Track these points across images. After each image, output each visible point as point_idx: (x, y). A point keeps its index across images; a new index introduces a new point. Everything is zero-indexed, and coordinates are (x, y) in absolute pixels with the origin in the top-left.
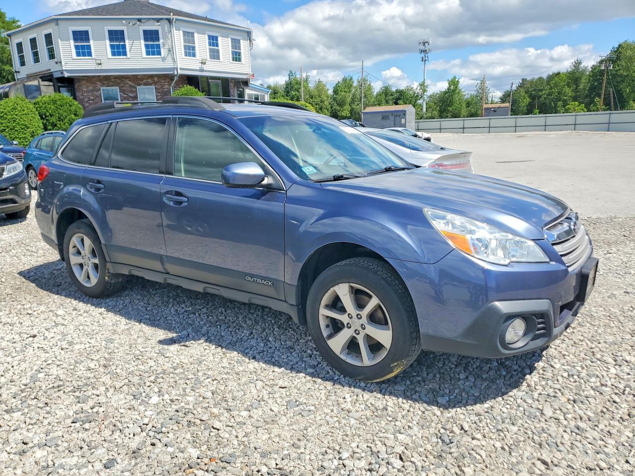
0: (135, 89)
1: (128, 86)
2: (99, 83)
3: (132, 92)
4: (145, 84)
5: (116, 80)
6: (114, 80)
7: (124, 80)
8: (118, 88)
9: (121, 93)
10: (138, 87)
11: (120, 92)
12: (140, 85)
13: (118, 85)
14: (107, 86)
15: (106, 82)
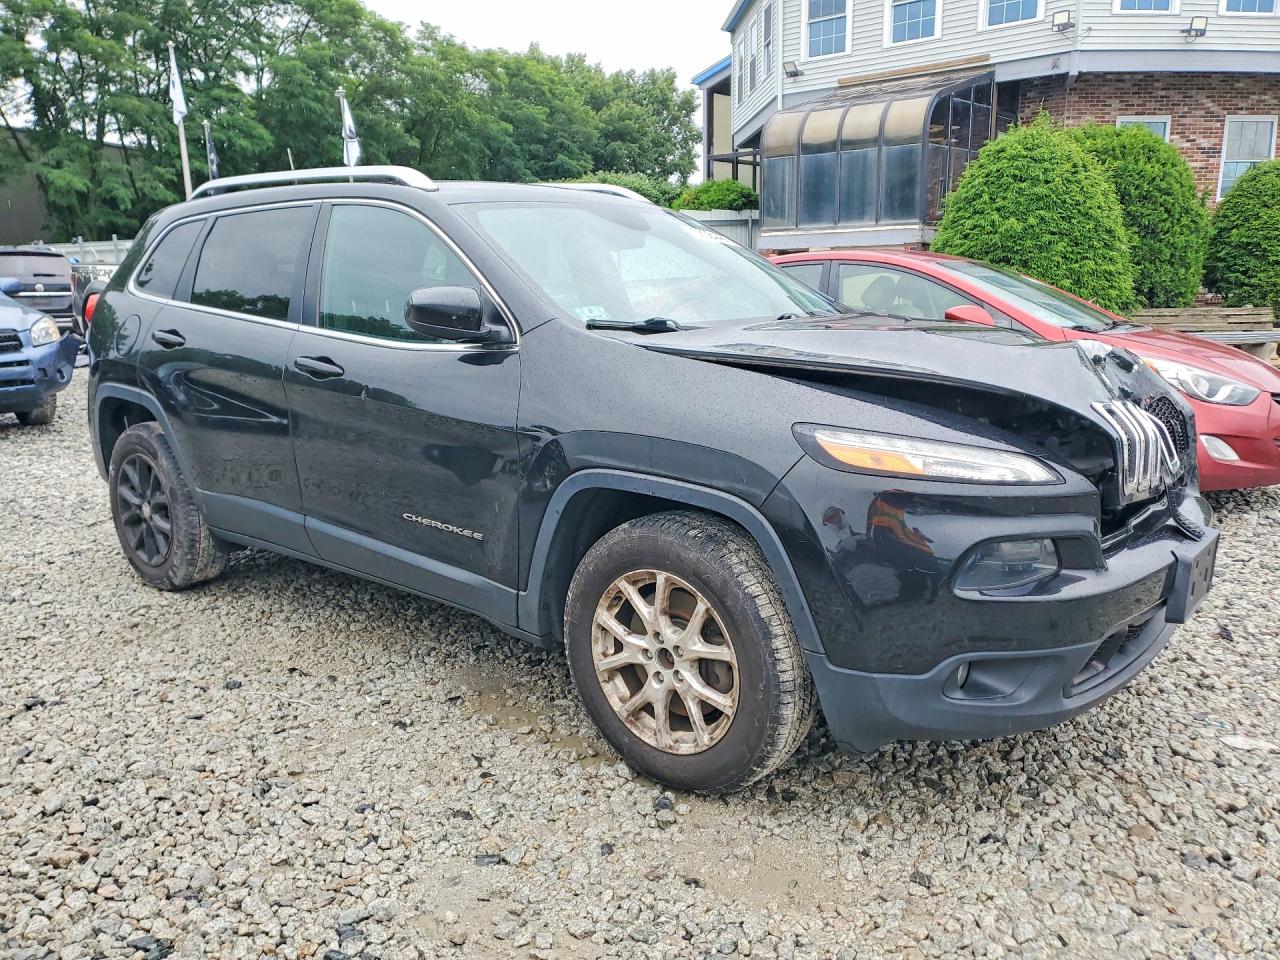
0: (1218, 125)
1: (1203, 113)
2: (1116, 103)
3: (1207, 133)
4: (1252, 110)
5: (1171, 93)
6: (1163, 93)
7: (1193, 93)
8: (1168, 119)
9: (1175, 137)
10: (1229, 118)
11: (1172, 134)
12: (1236, 110)
13: (1171, 111)
14: (1137, 114)
15: (1136, 101)
